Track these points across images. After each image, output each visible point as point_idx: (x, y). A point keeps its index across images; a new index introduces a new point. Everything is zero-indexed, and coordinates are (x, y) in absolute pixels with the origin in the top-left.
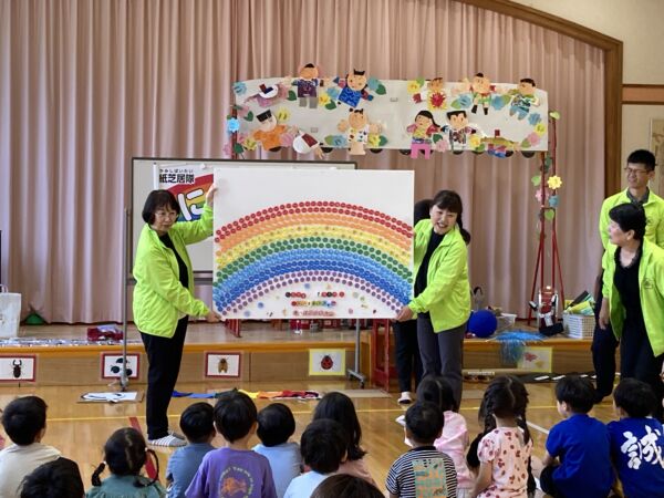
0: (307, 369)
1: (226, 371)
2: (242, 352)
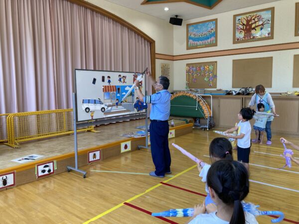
0: (120, 151)
2: (101, 149)
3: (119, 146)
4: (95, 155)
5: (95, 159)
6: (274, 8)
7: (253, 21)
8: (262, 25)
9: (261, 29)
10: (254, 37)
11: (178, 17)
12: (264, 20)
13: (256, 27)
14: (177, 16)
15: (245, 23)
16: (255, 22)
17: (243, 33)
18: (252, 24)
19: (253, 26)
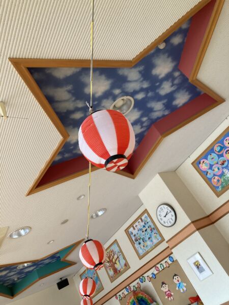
6: (116, 240)
7: (112, 257)
8: (118, 257)
9: (119, 261)
10: (119, 271)
11: (63, 279)
12: (116, 253)
13: (116, 261)
14: (61, 279)
15: (108, 260)
16: (113, 257)
17: (112, 270)
18: (112, 259)
19: (114, 261)
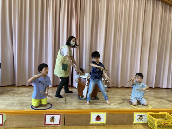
0: (89, 121)
1: (54, 122)
2: (61, 114)
3: (89, 116)
4: (53, 118)
5: (52, 123)
